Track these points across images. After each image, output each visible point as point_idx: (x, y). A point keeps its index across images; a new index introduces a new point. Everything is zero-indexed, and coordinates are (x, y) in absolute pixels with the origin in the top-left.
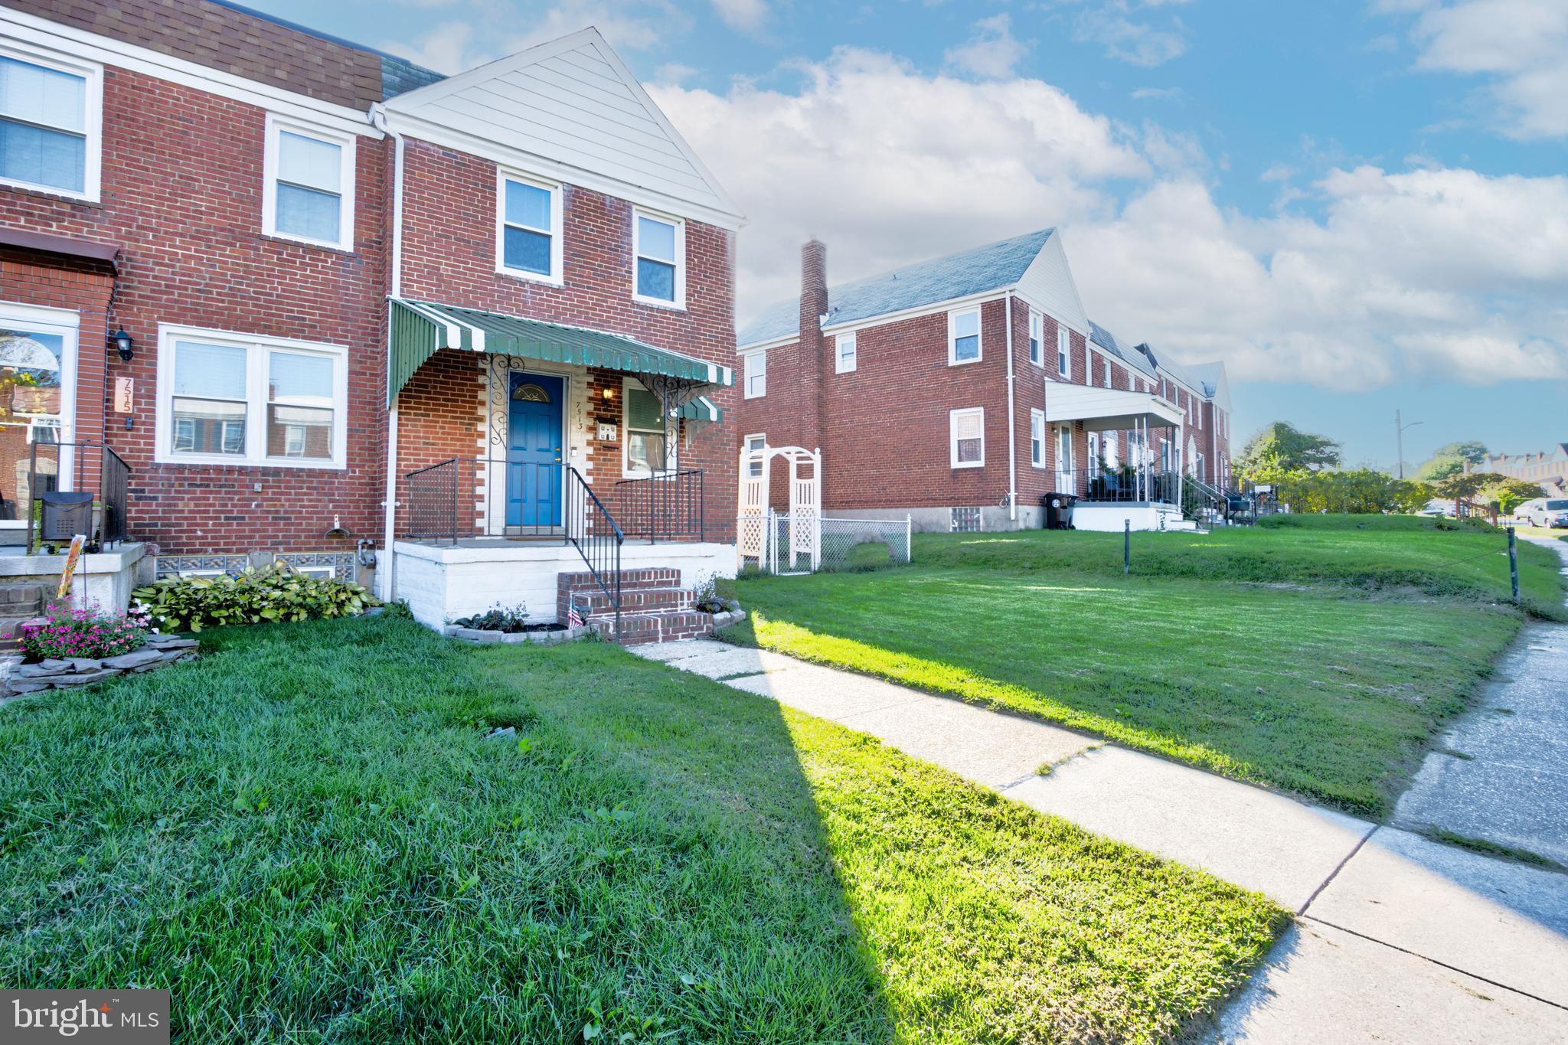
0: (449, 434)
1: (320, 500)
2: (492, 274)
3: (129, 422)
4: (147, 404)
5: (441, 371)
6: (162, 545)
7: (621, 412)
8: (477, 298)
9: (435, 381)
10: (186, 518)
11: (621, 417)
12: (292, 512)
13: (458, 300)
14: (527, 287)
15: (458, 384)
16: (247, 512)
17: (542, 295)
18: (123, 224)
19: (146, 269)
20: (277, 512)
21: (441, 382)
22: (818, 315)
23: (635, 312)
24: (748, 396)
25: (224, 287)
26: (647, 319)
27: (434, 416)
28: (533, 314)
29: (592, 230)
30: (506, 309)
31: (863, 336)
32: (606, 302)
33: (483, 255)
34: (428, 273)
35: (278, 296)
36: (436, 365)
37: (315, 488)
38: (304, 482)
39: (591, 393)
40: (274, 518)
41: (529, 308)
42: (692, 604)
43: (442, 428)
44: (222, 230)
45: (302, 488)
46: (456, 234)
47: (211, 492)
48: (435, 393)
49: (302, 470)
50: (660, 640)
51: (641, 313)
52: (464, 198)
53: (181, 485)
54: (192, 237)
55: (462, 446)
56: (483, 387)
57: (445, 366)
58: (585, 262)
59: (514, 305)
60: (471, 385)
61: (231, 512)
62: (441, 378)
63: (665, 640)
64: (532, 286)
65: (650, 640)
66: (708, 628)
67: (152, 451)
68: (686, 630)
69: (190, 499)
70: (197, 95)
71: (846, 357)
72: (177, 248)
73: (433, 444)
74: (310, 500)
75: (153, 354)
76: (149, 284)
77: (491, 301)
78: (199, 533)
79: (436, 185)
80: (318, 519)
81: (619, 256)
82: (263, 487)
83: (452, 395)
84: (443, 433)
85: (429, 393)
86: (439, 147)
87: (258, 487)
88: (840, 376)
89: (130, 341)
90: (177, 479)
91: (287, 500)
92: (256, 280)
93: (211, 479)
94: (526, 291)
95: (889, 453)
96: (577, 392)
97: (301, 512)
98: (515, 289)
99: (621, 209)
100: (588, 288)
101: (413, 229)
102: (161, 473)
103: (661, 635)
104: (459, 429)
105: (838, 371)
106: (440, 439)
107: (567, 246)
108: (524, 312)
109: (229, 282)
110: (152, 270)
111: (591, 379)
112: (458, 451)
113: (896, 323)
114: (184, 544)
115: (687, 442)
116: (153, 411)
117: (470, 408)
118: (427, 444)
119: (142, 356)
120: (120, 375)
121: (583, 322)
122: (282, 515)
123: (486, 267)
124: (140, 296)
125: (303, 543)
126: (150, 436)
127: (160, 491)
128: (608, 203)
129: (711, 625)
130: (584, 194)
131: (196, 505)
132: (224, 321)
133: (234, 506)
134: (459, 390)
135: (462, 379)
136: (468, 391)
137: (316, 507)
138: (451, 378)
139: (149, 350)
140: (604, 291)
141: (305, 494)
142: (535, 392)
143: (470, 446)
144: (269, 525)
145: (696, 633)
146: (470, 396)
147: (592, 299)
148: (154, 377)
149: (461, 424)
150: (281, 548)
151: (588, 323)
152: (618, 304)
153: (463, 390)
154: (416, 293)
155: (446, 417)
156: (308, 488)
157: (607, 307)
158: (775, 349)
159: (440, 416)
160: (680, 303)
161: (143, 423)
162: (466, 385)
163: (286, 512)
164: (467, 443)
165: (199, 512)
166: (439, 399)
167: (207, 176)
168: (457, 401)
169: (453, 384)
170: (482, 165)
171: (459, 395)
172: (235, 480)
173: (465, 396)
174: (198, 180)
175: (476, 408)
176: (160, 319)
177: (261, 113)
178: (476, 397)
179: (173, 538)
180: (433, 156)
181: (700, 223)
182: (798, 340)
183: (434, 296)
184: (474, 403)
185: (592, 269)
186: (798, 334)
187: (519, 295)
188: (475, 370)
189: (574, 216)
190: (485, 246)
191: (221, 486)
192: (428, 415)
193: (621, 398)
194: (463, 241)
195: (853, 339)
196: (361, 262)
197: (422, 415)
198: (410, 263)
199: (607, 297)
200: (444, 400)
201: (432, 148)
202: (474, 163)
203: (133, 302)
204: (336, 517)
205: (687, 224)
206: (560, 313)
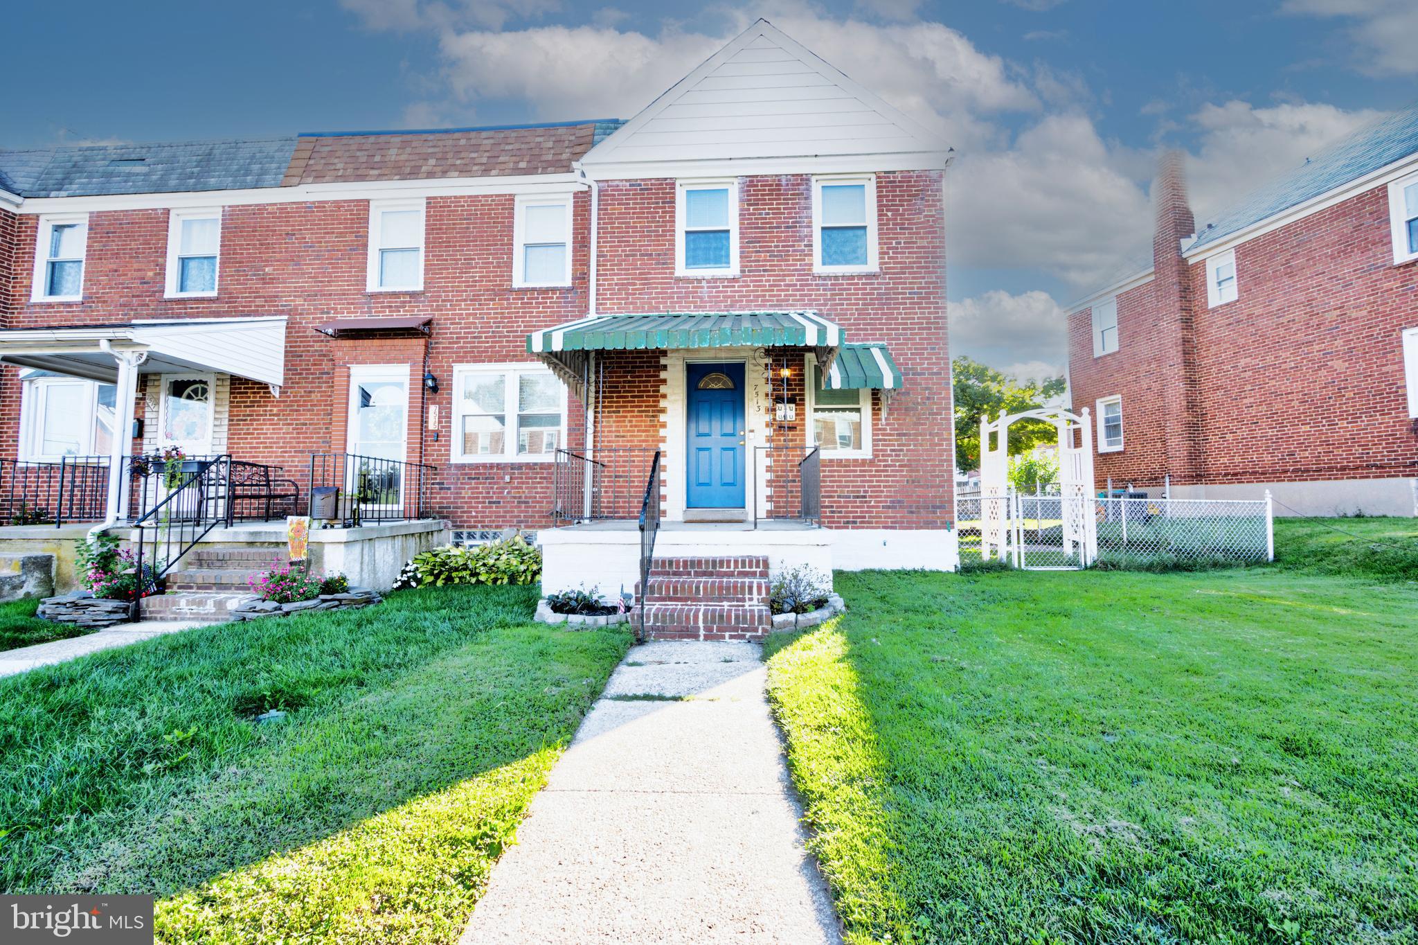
0: (636, 426)
1: (548, 488)
2: (671, 278)
3: (437, 436)
4: (446, 422)
5: (629, 372)
6: (453, 522)
7: (803, 390)
8: (659, 303)
9: (624, 382)
10: (466, 503)
11: (803, 395)
12: (530, 497)
13: (643, 308)
14: (704, 284)
15: (644, 382)
16: (502, 498)
17: (718, 287)
18: (434, 301)
19: (446, 329)
20: (520, 497)
21: (629, 382)
22: (1177, 240)
23: (816, 285)
24: (1098, 353)
25: (488, 332)
26: (830, 290)
27: (623, 412)
28: (710, 307)
29: (768, 214)
30: (685, 307)
31: (1244, 252)
32: (785, 280)
33: (663, 264)
34: (619, 289)
35: (521, 331)
36: (625, 367)
37: (545, 478)
38: (537, 473)
39: (770, 374)
40: (519, 502)
41: (706, 302)
42: (763, 600)
43: (630, 421)
44: (488, 290)
45: (536, 478)
46: (640, 250)
47: (480, 483)
48: (624, 392)
49: (536, 464)
50: (702, 638)
51: (823, 285)
52: (647, 218)
53: (464, 479)
54: (471, 300)
55: (647, 436)
56: (664, 381)
57: (632, 367)
58: (760, 247)
59: (692, 302)
60: (654, 381)
61: (492, 497)
62: (629, 378)
63: (707, 638)
64: (708, 282)
65: (689, 636)
66: (764, 630)
67: (449, 455)
68: (736, 629)
69: (469, 489)
70: (474, 199)
71: (1224, 285)
72: (464, 309)
73: (623, 437)
74: (542, 488)
75: (450, 387)
76: (448, 338)
77: (671, 303)
78: (474, 514)
79: (624, 213)
80: (547, 502)
81: (798, 232)
82: (511, 478)
83: (639, 392)
84: (631, 426)
85: (620, 392)
86: (626, 180)
87: (507, 478)
88: (1214, 310)
89: (434, 379)
90: (462, 474)
91: (527, 488)
92: (508, 322)
93: (480, 474)
94: (702, 287)
95: (1295, 403)
96: (755, 375)
97: (535, 497)
98: (693, 287)
99: (798, 184)
100: (764, 271)
101: (606, 256)
102: (453, 471)
103: (702, 632)
104: (645, 421)
105: (1211, 305)
106: (628, 431)
107: (742, 235)
108: (701, 307)
109: (491, 327)
110: (449, 329)
111: (769, 361)
112: (643, 441)
113: (1296, 223)
114: (465, 521)
115: (884, 414)
116: (450, 427)
117: (654, 401)
118: (618, 436)
119: (444, 389)
120: (432, 404)
121: (760, 306)
122: (523, 500)
123: (666, 273)
124: (443, 348)
125: (537, 522)
126: (448, 446)
127: (452, 483)
128: (784, 182)
129: (769, 627)
130: (758, 181)
131: (472, 493)
132: (489, 356)
133: (494, 493)
134: (644, 386)
135: (646, 376)
136: (652, 386)
137: (545, 493)
138: (638, 377)
139: (447, 385)
140: (782, 270)
141: (539, 483)
142: (719, 380)
143: (653, 436)
144: (515, 507)
145: (748, 635)
146: (654, 391)
147: (769, 281)
148: (450, 403)
149: (646, 416)
150: (523, 525)
151: (764, 306)
152: (797, 280)
153: (647, 386)
154: (609, 309)
155: (633, 411)
156: (541, 478)
157: (785, 285)
158: (1127, 293)
159: (629, 412)
160: (873, 266)
161: (444, 436)
162: (649, 381)
163: (526, 497)
164: (651, 433)
165: (474, 498)
166: (627, 397)
167: (480, 254)
168: (642, 396)
169: (639, 382)
170: (662, 184)
171: (644, 391)
172: (495, 474)
173: (649, 391)
174: (474, 259)
175: (658, 401)
176: (453, 362)
177: (511, 199)
178: (658, 391)
179: (459, 517)
180: (622, 190)
181: (894, 172)
182: (1152, 278)
183: (623, 308)
184: (657, 396)
185: (768, 252)
186: (1152, 269)
187: (697, 292)
188: (658, 367)
189: (748, 205)
190: (665, 254)
191: (487, 479)
192: (619, 412)
193: (803, 375)
194: (647, 255)
195: (1231, 258)
196: (577, 293)
197: (614, 412)
198: (604, 285)
199: (784, 275)
200: (632, 397)
201: (621, 183)
202: (655, 185)
203: (438, 353)
204: (559, 501)
205: (878, 177)
206: (737, 301)
